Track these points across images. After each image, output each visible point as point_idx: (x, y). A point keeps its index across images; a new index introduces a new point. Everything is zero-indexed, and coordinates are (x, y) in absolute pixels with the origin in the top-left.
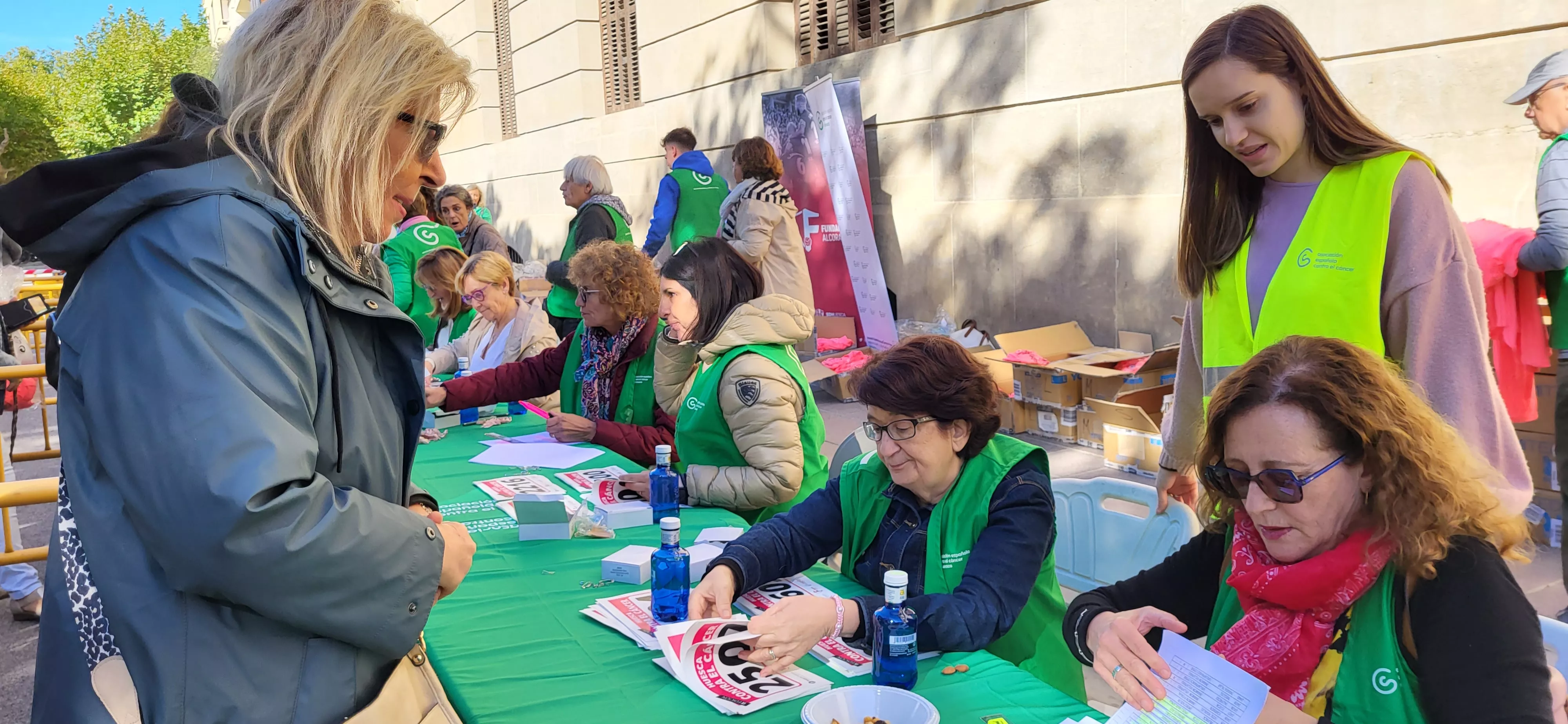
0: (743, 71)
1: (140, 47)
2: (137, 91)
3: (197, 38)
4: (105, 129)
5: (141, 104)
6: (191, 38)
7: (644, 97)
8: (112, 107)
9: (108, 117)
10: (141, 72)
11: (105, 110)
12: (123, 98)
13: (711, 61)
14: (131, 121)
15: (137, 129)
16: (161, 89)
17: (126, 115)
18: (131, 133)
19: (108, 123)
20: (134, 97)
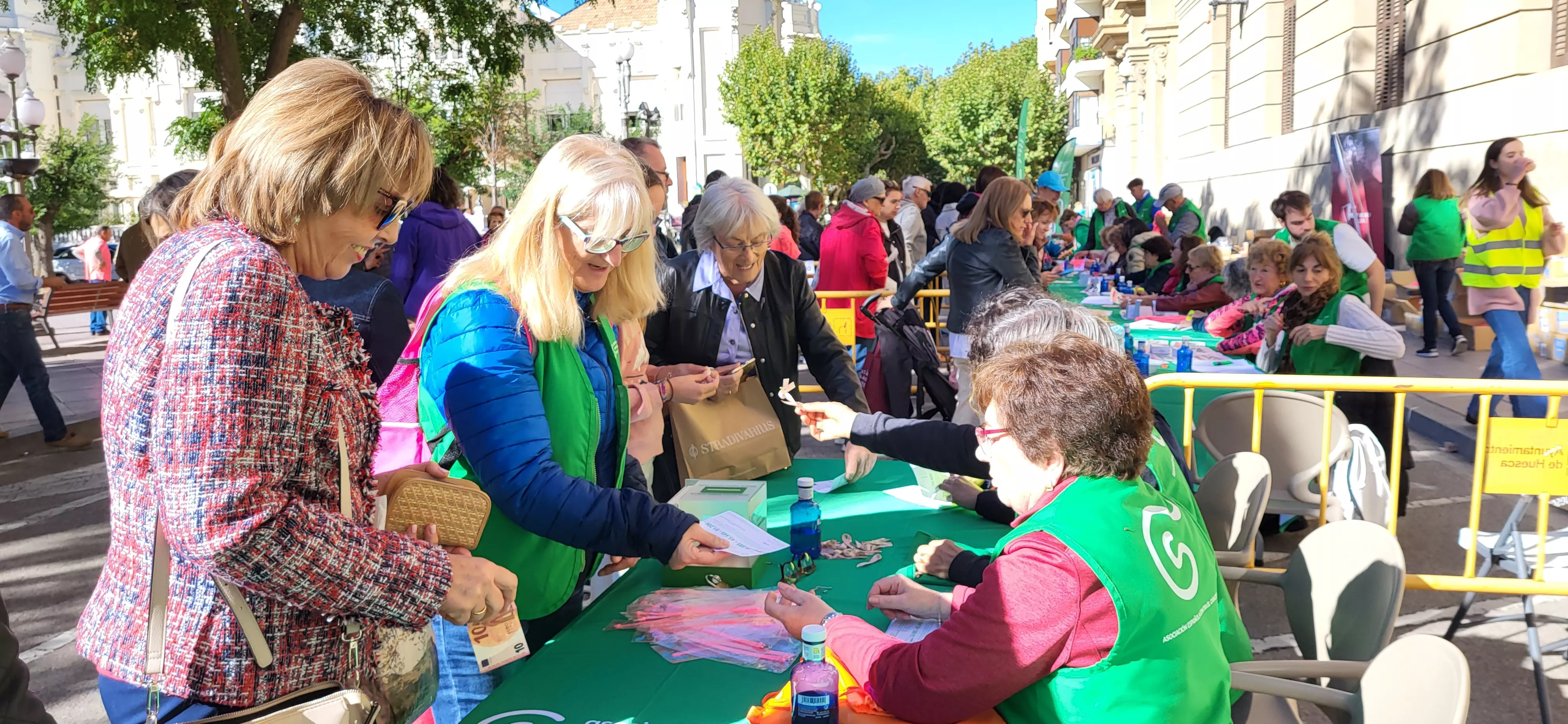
0: (1335, 117)
1: (988, 73)
2: (983, 107)
3: (1028, 61)
4: (959, 137)
5: (983, 117)
6: (1024, 63)
7: (1296, 126)
8: (965, 120)
9: (962, 127)
10: (987, 92)
11: (960, 122)
12: (972, 113)
13: (1322, 109)
14: (977, 130)
15: (981, 136)
16: (999, 104)
17: (974, 125)
18: (976, 139)
19: (961, 132)
20: (980, 111)
